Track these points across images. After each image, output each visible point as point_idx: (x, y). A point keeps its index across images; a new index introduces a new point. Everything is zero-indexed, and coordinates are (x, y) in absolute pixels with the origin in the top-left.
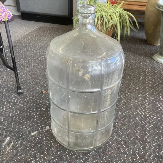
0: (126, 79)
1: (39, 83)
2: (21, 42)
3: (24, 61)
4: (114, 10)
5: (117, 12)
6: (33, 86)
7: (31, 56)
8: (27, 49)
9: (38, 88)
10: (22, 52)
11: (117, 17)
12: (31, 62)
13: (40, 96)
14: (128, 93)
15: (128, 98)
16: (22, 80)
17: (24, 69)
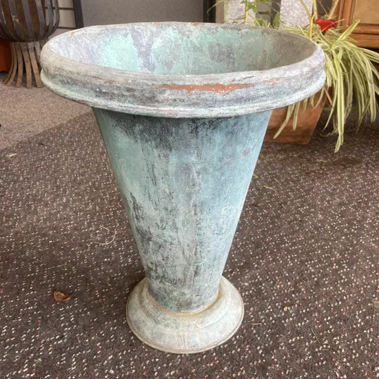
0: (357, 266)
1: (57, 263)
2: (63, 132)
3: (46, 186)
4: (326, 44)
5: (337, 51)
6: (34, 271)
7: (73, 170)
8: (68, 152)
9: (48, 278)
10: (53, 160)
11: (334, 66)
12: (65, 191)
13: (40, 315)
14: (363, 328)
15: (362, 354)
16: (11, 248)
17: (35, 212)
